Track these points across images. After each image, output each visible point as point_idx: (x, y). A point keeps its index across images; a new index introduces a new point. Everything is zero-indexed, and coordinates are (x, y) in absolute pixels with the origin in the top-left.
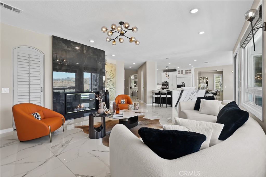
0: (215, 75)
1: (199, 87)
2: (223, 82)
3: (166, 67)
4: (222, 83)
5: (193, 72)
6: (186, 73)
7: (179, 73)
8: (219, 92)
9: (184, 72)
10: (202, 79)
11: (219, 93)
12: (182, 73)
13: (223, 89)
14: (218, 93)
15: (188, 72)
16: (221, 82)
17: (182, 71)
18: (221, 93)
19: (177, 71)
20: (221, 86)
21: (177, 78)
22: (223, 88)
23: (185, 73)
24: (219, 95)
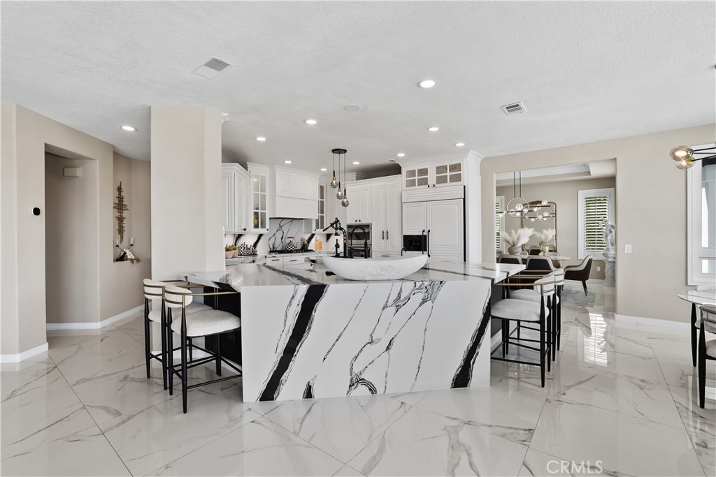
0: (584, 194)
1: (514, 245)
2: (616, 223)
3: (334, 151)
4: (612, 226)
5: (471, 175)
6: (441, 180)
7: (411, 184)
8: (602, 263)
9: (432, 177)
10: (526, 211)
11: (599, 269)
12: (424, 182)
13: (616, 250)
14: (595, 269)
15: (448, 174)
16: (609, 223)
17: (424, 172)
18: (608, 266)
19: (404, 171)
20: (609, 237)
21: (402, 203)
22: (616, 246)
23: (435, 183)
24: (602, 276)
